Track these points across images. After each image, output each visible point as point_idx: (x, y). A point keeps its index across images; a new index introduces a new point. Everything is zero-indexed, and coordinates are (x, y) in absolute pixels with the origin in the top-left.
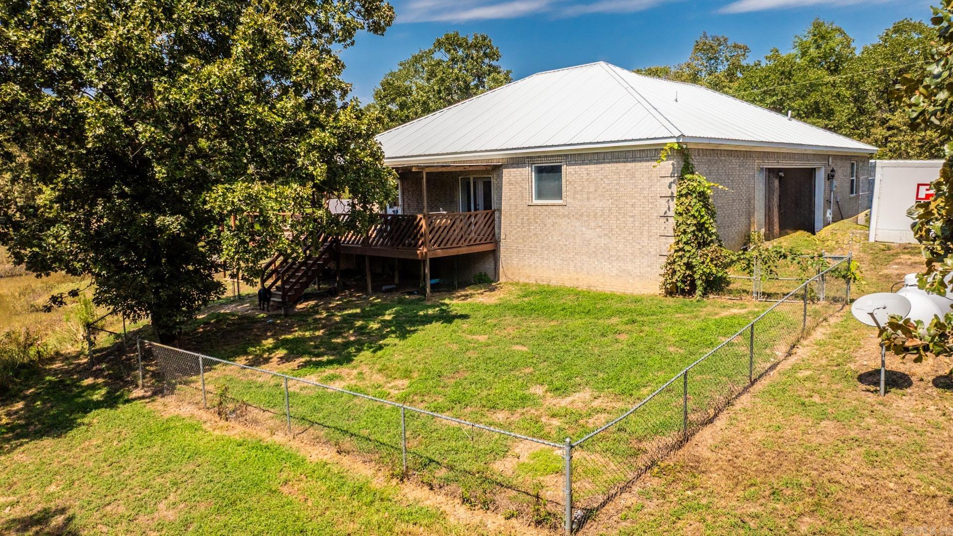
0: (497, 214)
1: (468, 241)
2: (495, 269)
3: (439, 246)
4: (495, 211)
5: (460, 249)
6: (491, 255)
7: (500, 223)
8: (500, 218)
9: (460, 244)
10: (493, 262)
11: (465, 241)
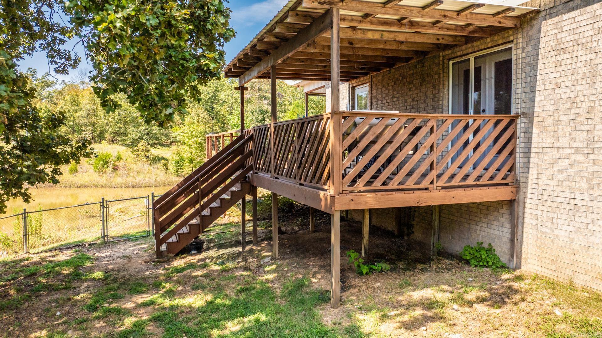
0: (521, 124)
1: (445, 177)
2: (512, 241)
3: (369, 183)
4: (517, 116)
5: (424, 194)
6: (504, 211)
7: (529, 141)
8: (528, 132)
9: (426, 183)
10: (508, 225)
11: (439, 176)
